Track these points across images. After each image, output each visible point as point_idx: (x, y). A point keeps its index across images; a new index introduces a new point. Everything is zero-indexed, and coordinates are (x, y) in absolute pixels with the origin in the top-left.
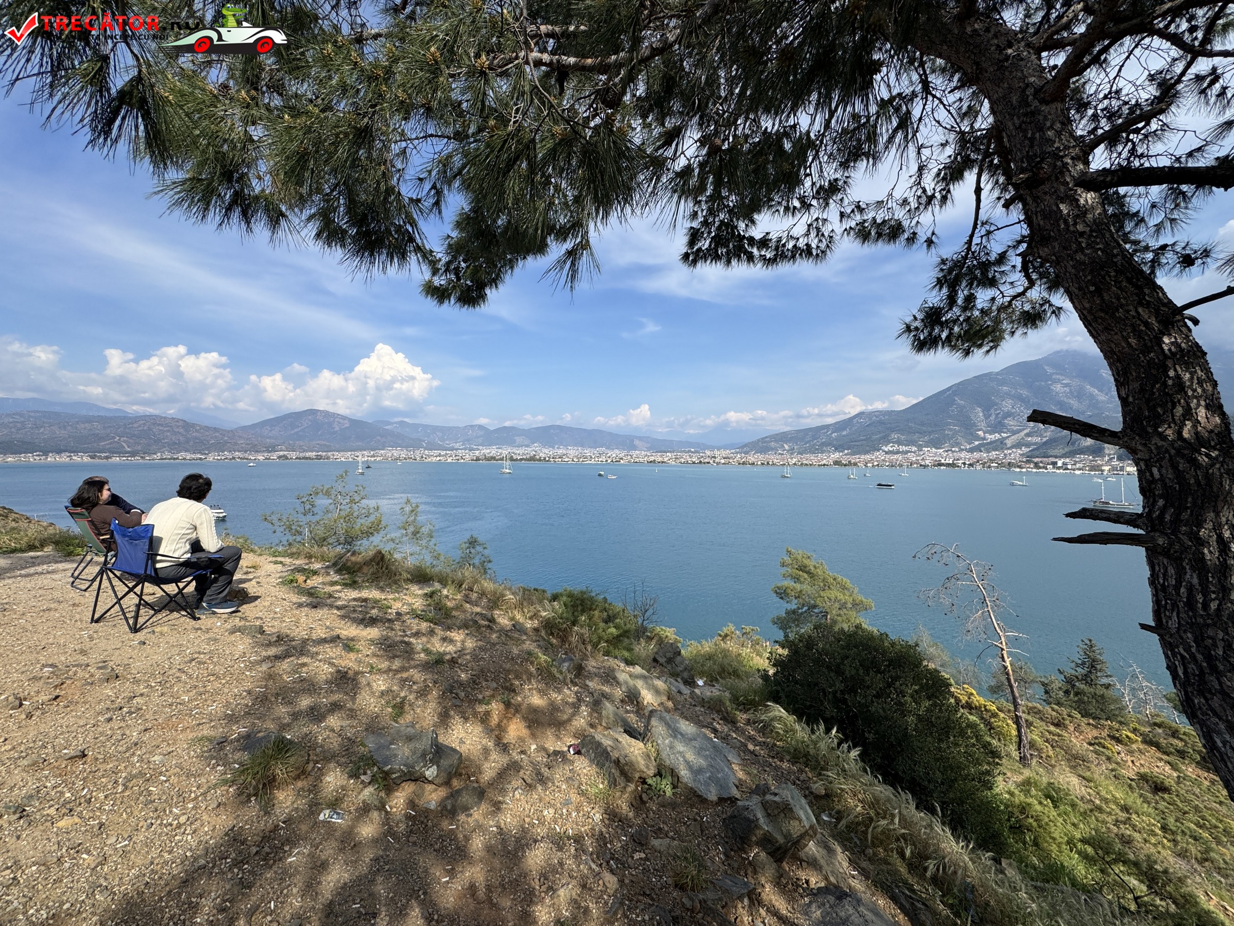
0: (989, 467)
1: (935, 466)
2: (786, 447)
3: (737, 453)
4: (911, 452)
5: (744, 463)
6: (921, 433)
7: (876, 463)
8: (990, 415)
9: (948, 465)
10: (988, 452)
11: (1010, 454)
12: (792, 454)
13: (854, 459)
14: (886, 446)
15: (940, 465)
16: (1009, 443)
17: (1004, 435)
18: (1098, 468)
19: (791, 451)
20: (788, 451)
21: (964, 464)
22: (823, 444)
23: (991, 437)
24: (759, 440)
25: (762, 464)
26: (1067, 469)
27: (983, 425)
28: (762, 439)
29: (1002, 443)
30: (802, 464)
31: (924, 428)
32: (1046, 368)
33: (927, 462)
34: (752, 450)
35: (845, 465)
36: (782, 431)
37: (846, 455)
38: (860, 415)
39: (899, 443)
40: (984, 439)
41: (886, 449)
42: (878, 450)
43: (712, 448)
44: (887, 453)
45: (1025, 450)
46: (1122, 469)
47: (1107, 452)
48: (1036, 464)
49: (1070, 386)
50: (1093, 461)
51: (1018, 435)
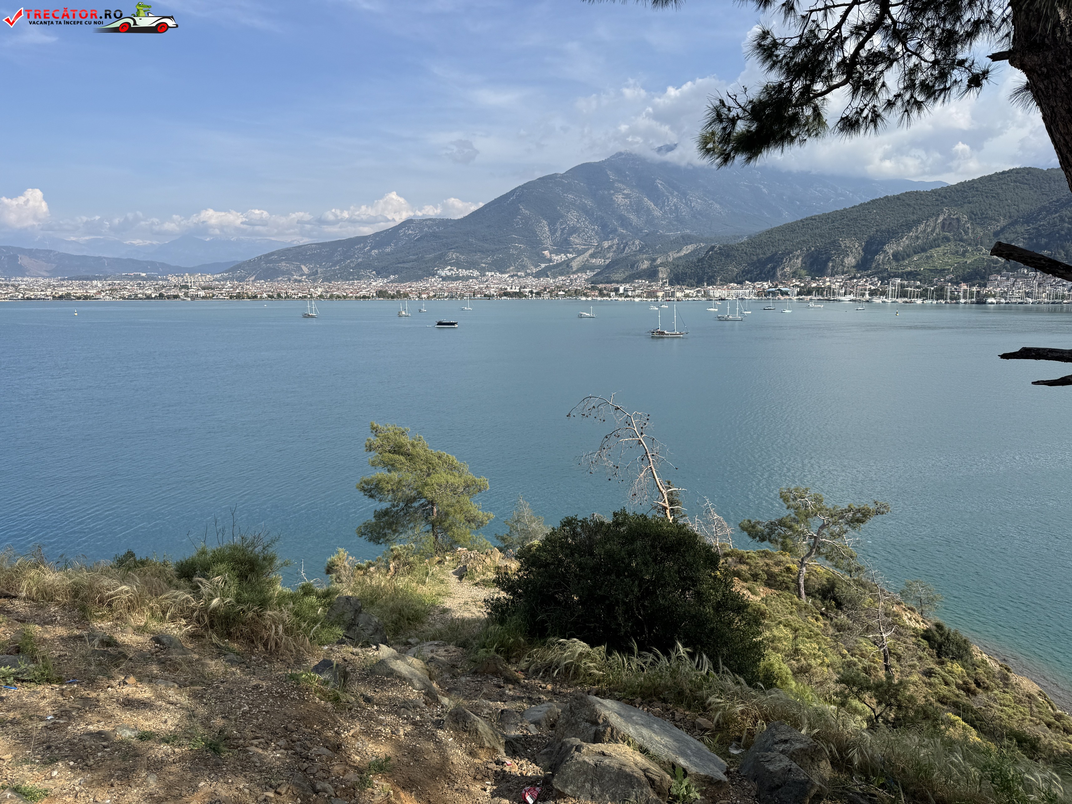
0: (557, 295)
1: (501, 296)
2: (305, 269)
3: (225, 279)
4: (473, 278)
5: (239, 296)
6: (482, 252)
7: (432, 294)
8: (556, 231)
9: (515, 294)
10: (555, 277)
11: (576, 279)
12: (315, 280)
13: (404, 288)
14: (443, 269)
15: (506, 294)
16: (575, 265)
17: (570, 256)
18: (652, 294)
19: (313, 276)
20: (308, 276)
21: (531, 292)
22: (359, 266)
23: (558, 258)
24: (260, 258)
25: (271, 297)
26: (627, 296)
27: (548, 243)
28: (266, 256)
29: (568, 265)
30: (332, 296)
31: (486, 245)
32: (609, 172)
33: (492, 291)
34: (250, 274)
35: (393, 297)
36: (296, 244)
37: (392, 282)
38: (408, 223)
39: (459, 265)
40: (550, 260)
41: (443, 274)
42: (434, 275)
43: (179, 271)
44: (444, 279)
45: (590, 274)
46: (673, 295)
47: (661, 275)
48: (600, 291)
49: (630, 198)
50: (649, 286)
51: (583, 256)
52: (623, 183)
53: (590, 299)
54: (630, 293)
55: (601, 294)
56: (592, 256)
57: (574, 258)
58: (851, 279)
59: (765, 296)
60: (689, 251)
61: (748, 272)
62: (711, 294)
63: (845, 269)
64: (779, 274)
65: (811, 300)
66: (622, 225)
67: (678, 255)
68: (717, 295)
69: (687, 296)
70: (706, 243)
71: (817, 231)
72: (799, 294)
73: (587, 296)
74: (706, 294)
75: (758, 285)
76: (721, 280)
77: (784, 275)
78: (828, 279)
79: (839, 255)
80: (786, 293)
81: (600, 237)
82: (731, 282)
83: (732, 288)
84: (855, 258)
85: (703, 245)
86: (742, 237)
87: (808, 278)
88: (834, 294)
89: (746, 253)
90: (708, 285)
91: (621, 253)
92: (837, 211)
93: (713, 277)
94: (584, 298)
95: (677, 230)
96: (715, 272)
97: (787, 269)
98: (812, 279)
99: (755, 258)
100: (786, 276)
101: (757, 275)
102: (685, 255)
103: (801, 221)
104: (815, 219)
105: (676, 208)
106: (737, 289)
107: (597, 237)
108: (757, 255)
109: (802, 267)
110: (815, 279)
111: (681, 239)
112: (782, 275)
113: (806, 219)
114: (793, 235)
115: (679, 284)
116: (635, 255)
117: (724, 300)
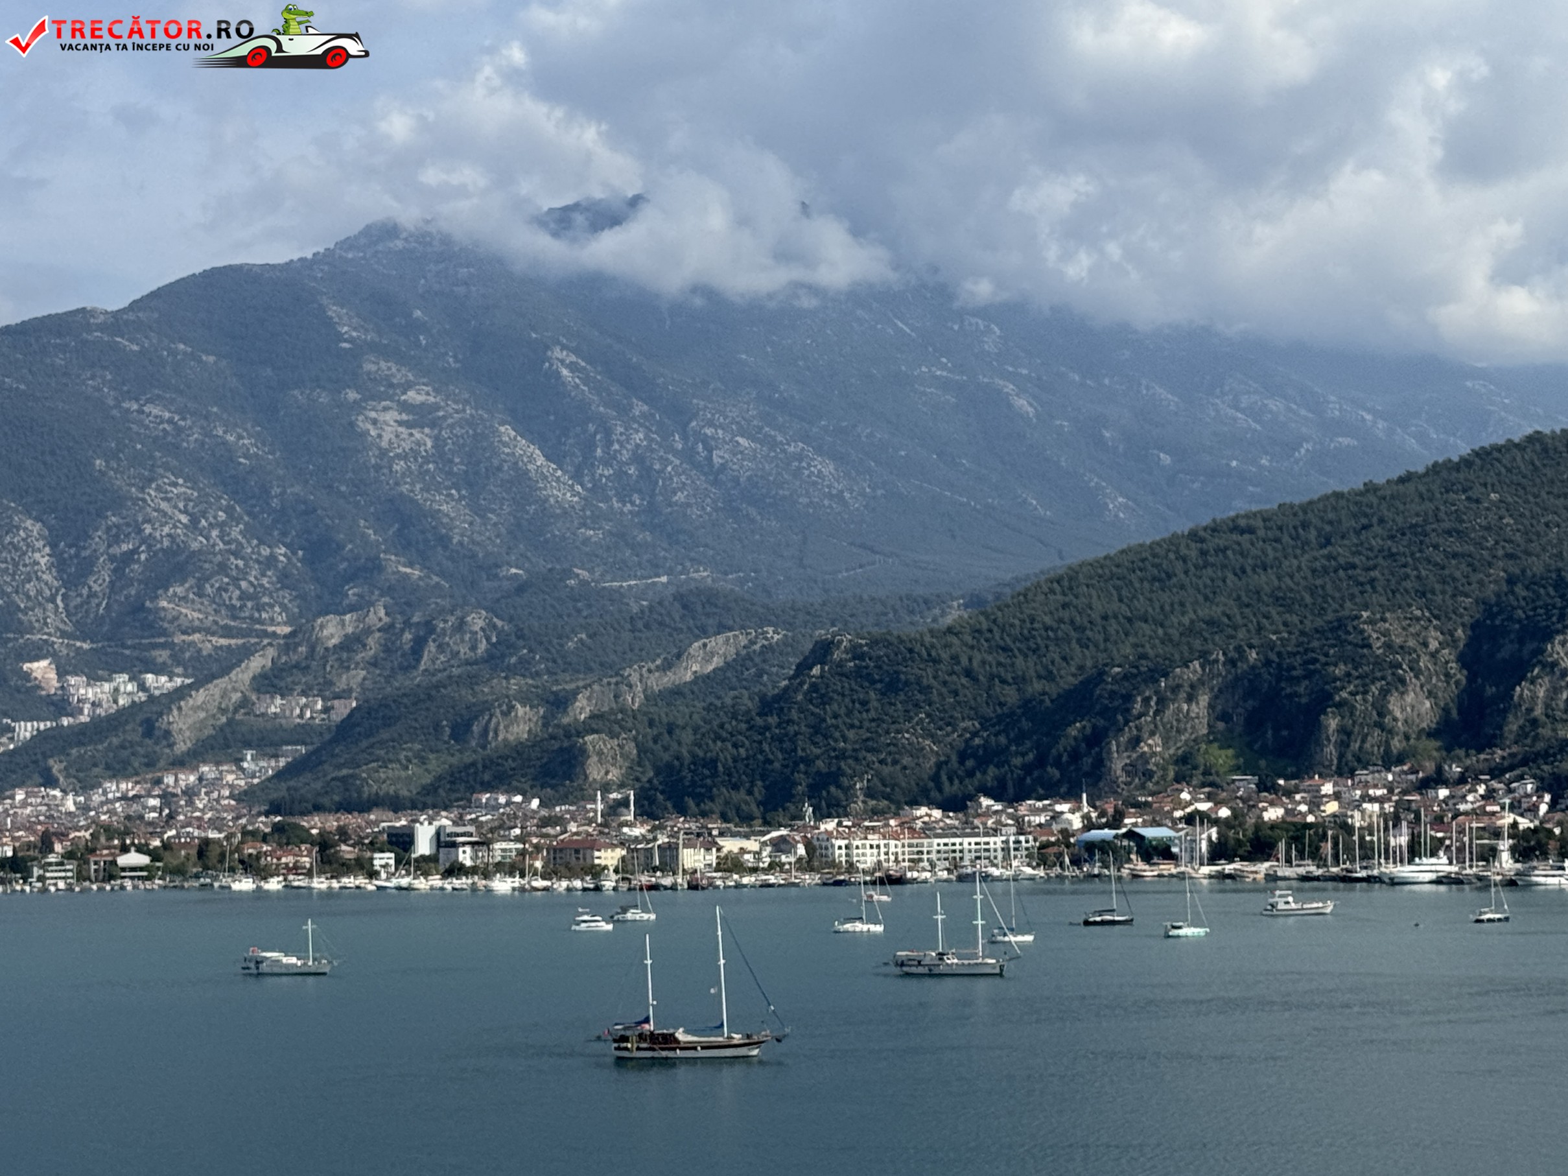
8: (87, 567)
16: (184, 725)
17: (158, 683)
23: (99, 695)
27: (53, 621)
29: (149, 728)
40: (61, 705)
45: (258, 767)
47: (595, 772)
48: (324, 846)
49: (433, 424)
50: (545, 822)
51: (222, 682)
52: (402, 359)
53: (274, 884)
54: (465, 857)
55: (330, 863)
56: (268, 683)
57: (180, 694)
58: (1425, 785)
59: (1076, 862)
60: (717, 662)
61: (987, 757)
62: (840, 855)
63: (1397, 744)
64: (1118, 764)
65: (1272, 878)
66: (405, 544)
67: (669, 679)
68: (866, 858)
69: (729, 864)
70: (790, 626)
71: (1264, 580)
72: (1218, 852)
73: (263, 873)
74: (816, 857)
75: (1034, 812)
76: (870, 793)
77: (1140, 771)
78: (1328, 788)
79: (1366, 681)
80: (1164, 852)
81: (302, 597)
82: (915, 803)
83: (928, 830)
84: (1430, 695)
85: (774, 635)
86: (942, 601)
87: (1246, 784)
88: (1367, 851)
89: (968, 673)
90: (821, 815)
91: (406, 668)
92: (1338, 495)
93: (833, 777)
94: (245, 884)
95: (656, 568)
96: (842, 755)
97: (1153, 745)
98: (1263, 787)
99: (1011, 696)
100: (1148, 775)
101: (1028, 769)
102: (698, 679)
103: (1194, 535)
104: (1251, 530)
105: (646, 472)
106: (948, 832)
107: (286, 596)
108: (1020, 681)
109: (1213, 737)
110: (1273, 788)
111: (677, 611)
112: (1131, 769)
113: (1214, 529)
114: (1165, 597)
115: (682, 811)
116: (472, 681)
117: (900, 881)
